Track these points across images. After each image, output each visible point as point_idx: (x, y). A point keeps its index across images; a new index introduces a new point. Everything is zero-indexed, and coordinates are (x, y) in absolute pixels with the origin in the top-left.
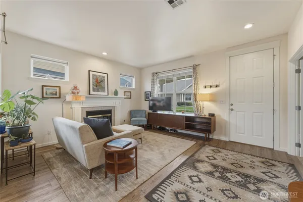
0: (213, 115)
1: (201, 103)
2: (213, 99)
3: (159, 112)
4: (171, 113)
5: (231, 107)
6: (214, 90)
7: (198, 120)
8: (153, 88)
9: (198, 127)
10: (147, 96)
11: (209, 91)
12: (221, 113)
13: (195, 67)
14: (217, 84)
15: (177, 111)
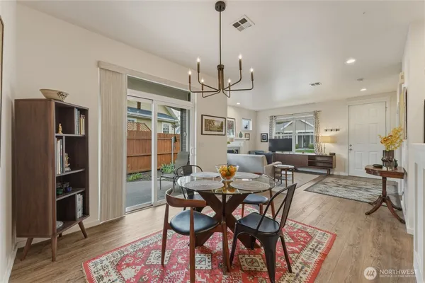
0: (334, 154)
1: (323, 144)
2: (334, 140)
3: (277, 152)
4: (291, 153)
5: (350, 148)
6: (334, 133)
7: (319, 159)
8: (271, 130)
9: (320, 164)
10: (264, 138)
11: (329, 134)
12: (341, 152)
13: (316, 114)
14: (338, 128)
15: (296, 151)
